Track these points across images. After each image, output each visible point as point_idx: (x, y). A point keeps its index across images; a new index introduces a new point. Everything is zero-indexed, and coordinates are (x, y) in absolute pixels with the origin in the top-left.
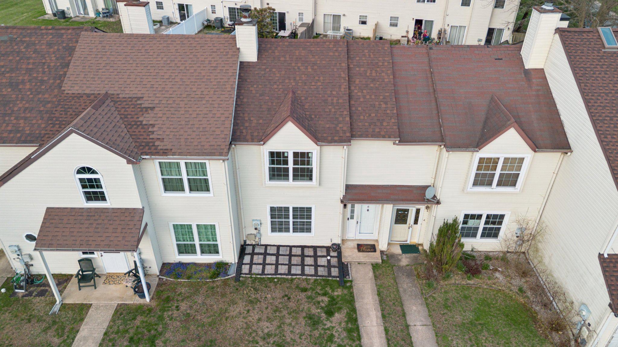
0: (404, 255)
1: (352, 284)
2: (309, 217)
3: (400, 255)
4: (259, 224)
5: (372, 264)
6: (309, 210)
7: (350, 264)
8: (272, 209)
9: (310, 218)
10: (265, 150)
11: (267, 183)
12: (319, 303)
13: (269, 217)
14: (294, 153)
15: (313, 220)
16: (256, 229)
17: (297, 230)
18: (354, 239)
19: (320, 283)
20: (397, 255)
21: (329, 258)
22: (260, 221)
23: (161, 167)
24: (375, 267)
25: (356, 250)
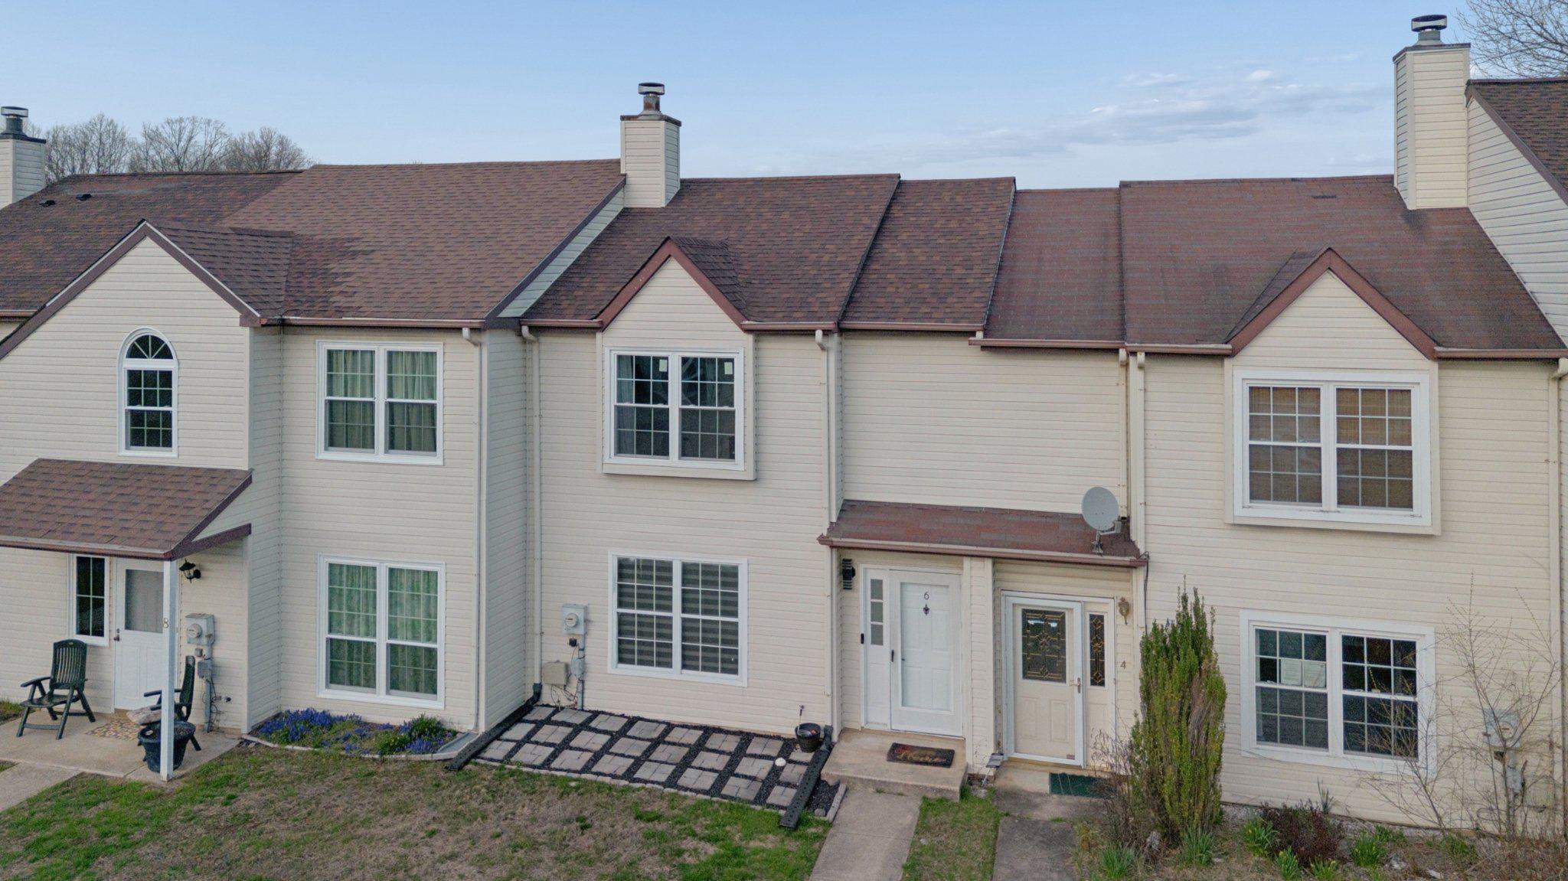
0: (1055, 796)
1: (825, 832)
2: (731, 606)
3: (1041, 795)
4: (582, 619)
5: (925, 799)
6: (730, 575)
7: (847, 790)
8: (624, 567)
9: (735, 614)
10: (607, 350)
11: (607, 460)
12: (680, 853)
13: (613, 597)
14: (685, 360)
15: (742, 619)
16: (573, 643)
17: (694, 663)
18: (887, 728)
19: (717, 811)
20: (1030, 794)
21: (780, 762)
22: (586, 609)
23: (330, 368)
24: (932, 805)
25: (884, 757)
